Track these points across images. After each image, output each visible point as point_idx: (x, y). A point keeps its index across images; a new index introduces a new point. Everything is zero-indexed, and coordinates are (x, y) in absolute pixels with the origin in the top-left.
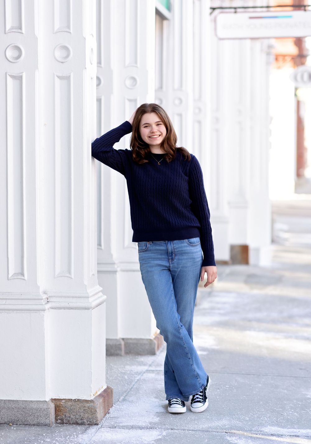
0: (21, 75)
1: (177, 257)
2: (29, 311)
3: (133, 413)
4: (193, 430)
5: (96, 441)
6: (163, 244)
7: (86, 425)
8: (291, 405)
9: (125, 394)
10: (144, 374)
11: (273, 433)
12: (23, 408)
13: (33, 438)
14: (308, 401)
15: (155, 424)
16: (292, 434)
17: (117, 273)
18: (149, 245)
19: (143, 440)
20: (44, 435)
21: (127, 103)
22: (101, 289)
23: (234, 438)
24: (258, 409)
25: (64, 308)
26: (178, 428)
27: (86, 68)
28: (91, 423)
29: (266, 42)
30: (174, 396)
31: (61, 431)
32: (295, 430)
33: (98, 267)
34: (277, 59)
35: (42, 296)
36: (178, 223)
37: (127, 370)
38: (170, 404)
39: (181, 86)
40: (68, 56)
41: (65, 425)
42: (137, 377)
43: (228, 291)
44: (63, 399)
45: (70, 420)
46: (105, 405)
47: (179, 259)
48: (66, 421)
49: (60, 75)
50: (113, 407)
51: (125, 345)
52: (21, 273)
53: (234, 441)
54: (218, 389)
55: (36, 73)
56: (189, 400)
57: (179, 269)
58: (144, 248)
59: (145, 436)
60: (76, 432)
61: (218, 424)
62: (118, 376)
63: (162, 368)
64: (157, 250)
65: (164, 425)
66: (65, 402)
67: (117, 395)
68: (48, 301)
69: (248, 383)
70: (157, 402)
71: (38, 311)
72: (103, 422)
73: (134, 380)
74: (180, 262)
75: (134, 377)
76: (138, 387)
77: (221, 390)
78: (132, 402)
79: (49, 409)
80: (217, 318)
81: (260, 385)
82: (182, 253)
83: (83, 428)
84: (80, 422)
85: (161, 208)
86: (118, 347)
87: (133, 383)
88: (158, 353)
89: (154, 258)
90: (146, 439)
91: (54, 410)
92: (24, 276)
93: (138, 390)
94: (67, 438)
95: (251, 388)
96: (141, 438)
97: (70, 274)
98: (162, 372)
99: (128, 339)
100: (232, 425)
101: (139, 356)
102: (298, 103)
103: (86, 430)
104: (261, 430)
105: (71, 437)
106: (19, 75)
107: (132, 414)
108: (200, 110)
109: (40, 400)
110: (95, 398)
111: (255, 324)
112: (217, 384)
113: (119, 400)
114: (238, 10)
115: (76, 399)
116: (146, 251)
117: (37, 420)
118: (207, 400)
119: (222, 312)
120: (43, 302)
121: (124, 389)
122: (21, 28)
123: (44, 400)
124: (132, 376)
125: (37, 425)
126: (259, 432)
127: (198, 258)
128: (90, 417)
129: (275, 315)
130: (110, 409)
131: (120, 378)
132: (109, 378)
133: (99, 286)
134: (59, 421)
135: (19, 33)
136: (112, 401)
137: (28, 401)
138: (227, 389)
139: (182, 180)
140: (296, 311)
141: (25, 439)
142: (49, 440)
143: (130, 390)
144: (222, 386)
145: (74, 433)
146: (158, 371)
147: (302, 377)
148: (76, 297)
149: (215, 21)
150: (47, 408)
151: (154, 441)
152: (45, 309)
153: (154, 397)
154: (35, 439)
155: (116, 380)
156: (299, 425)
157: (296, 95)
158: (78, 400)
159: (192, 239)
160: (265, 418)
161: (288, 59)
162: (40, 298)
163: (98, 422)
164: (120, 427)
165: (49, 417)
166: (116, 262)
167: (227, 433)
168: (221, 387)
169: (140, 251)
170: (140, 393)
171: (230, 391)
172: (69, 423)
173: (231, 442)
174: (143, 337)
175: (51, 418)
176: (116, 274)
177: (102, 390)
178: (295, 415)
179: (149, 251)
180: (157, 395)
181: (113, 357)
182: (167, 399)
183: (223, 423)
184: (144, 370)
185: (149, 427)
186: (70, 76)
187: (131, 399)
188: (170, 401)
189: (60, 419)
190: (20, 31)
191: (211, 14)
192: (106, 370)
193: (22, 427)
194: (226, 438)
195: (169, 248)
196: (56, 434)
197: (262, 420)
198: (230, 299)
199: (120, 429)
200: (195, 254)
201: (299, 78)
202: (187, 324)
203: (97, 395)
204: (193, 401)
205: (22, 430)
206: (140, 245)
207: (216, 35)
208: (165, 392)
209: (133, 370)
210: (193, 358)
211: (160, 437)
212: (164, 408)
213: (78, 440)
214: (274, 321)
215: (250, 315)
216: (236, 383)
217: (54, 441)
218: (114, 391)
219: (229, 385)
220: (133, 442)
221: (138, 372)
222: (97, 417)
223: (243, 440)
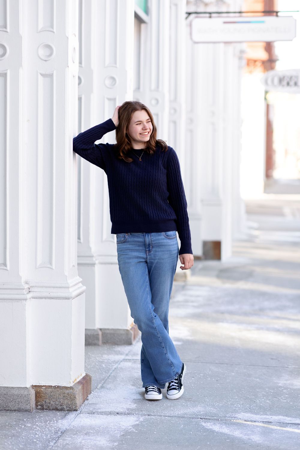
0: (5, 72)
1: (154, 249)
2: (11, 301)
3: (111, 399)
4: (169, 416)
5: (75, 425)
6: (141, 236)
7: (65, 411)
8: (263, 393)
9: (103, 382)
10: (121, 363)
11: (246, 419)
12: (5, 394)
13: (14, 423)
14: (280, 389)
15: (132, 410)
16: (265, 420)
17: (96, 266)
18: (128, 237)
19: (121, 425)
20: (25, 420)
21: (107, 102)
22: (81, 280)
23: (209, 424)
24: (231, 396)
25: (45, 298)
26: (155, 414)
27: (68, 66)
28: (70, 409)
29: (239, 47)
30: (150, 384)
31: (41, 416)
32: (267, 417)
33: (78, 260)
34: (248, 64)
35: (24, 286)
36: (156, 216)
37: (105, 359)
38: (147, 391)
39: (158, 87)
40: (51, 55)
41: (45, 411)
42: (114, 366)
43: (200, 285)
44: (43, 386)
45: (50, 406)
46: (83, 391)
47: (156, 251)
48: (46, 407)
49: (43, 73)
50: (92, 394)
51: (102, 335)
52: (4, 264)
53: (209, 427)
54: (193, 377)
55: (20, 70)
56: (165, 387)
57: (156, 261)
58: (123, 239)
59: (122, 421)
60: (56, 417)
61: (193, 410)
62: (96, 365)
63: (139, 357)
64: (135, 241)
65: (141, 411)
66: (45, 389)
67: (95, 383)
68: (29, 291)
69: (222, 372)
70: (134, 390)
71: (20, 301)
72: (82, 408)
73: (111, 368)
74: (157, 253)
75: (111, 366)
76: (115, 375)
77: (196, 378)
78: (110, 389)
79: (30, 395)
80: (190, 311)
81: (233, 374)
82: (159, 246)
83: (63, 413)
84: (59, 408)
85: (141, 201)
86: (96, 337)
87: (111, 371)
88: (134, 343)
89: (132, 250)
90: (123, 424)
91: (35, 396)
92: (6, 267)
93: (116, 378)
94: (47, 423)
95: (225, 376)
96: (119, 424)
97: (51, 265)
98: (138, 361)
99: (105, 329)
100: (206, 412)
101: (116, 346)
102: (268, 106)
103: (65, 416)
104: (235, 416)
105: (51, 422)
106: (4, 72)
107: (110, 401)
108: (175, 110)
109: (21, 387)
110: (74, 385)
111: (227, 316)
112: (191, 372)
113: (97, 388)
114: (213, 15)
115: (56, 386)
116: (124, 242)
117: (18, 405)
118: (182, 387)
119: (195, 304)
120: (25, 292)
121: (101, 377)
122: (5, 27)
123: (25, 386)
124: (109, 364)
125: (18, 411)
126: (233, 418)
127: (174, 250)
128: (70, 403)
129: (246, 308)
130: (89, 395)
131: (98, 366)
132: (87, 366)
133: (79, 277)
134: (39, 407)
135: (4, 32)
136: (91, 388)
137: (9, 387)
138: (202, 377)
139: (161, 173)
140: (266, 304)
141: (6, 424)
142: (29, 425)
143: (108, 377)
144: (197, 374)
145: (54, 419)
146: (135, 360)
147: (274, 367)
148: (57, 287)
149: (190, 25)
150: (27, 395)
151: (132, 426)
152: (27, 298)
153: (131, 385)
154: (16, 424)
155: (94, 368)
156: (271, 411)
157: (265, 99)
158: (58, 387)
159: (170, 232)
160: (239, 405)
161: (259, 64)
162: (22, 287)
163: (77, 408)
164: (98, 413)
165: (29, 403)
166: (94, 255)
167: (202, 419)
168: (196, 376)
169: (118, 242)
170: (118, 381)
171: (205, 380)
172: (49, 409)
173: (206, 427)
174: (120, 328)
175: (31, 404)
176: (94, 266)
177: (81, 377)
178: (268, 402)
179: (127, 242)
180: (134, 382)
181: (91, 347)
182: (143, 387)
183: (198, 410)
184: (121, 359)
185: (126, 413)
186: (53, 74)
187: (108, 386)
188: (146, 388)
189: (40, 405)
190: (5, 30)
191: (187, 18)
192: (85, 358)
193: (3, 412)
194: (201, 424)
195: (147, 240)
196: (36, 420)
197: (236, 407)
198: (203, 292)
199: (99, 414)
200: (171, 247)
201: (269, 82)
202: (163, 314)
203: (76, 382)
204: (169, 388)
205: (3, 415)
206: (119, 236)
207: (191, 39)
208: (141, 380)
209: (110, 359)
210: (167, 347)
211: (137, 423)
212: (140, 395)
213: (58, 425)
214: (246, 314)
215: (223, 308)
216: (210, 372)
217: (35, 426)
218: (93, 379)
219: (203, 374)
220: (111, 427)
221: (115, 361)
222: (76, 404)
223: (217, 425)
